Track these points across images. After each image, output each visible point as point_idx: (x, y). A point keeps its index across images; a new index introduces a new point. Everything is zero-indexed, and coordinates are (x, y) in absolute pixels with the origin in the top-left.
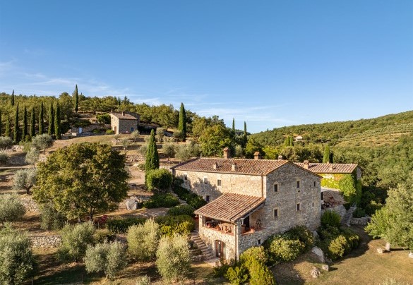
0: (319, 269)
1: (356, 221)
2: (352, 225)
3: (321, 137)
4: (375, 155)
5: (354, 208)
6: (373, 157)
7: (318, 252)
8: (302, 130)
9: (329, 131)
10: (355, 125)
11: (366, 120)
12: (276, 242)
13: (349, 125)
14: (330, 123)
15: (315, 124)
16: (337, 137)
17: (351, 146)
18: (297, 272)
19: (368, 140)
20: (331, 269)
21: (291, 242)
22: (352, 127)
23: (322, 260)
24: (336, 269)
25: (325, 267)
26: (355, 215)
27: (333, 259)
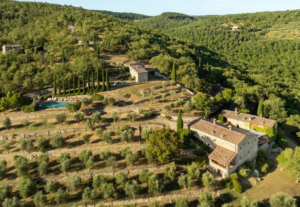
0: (257, 180)
1: (274, 150)
2: (271, 152)
3: (253, 26)
4: (296, 48)
5: (273, 143)
6: (295, 50)
7: (256, 172)
8: (238, 19)
9: (260, 20)
10: (282, 16)
11: (292, 12)
12: (241, 171)
13: (277, 16)
14: (262, 13)
15: (248, 14)
16: (267, 27)
17: (278, 36)
18: (249, 182)
19: (292, 33)
20: (262, 180)
21: (247, 170)
22: (279, 17)
23: (258, 175)
24: (263, 179)
25: (259, 179)
26: (273, 147)
27: (262, 175)
